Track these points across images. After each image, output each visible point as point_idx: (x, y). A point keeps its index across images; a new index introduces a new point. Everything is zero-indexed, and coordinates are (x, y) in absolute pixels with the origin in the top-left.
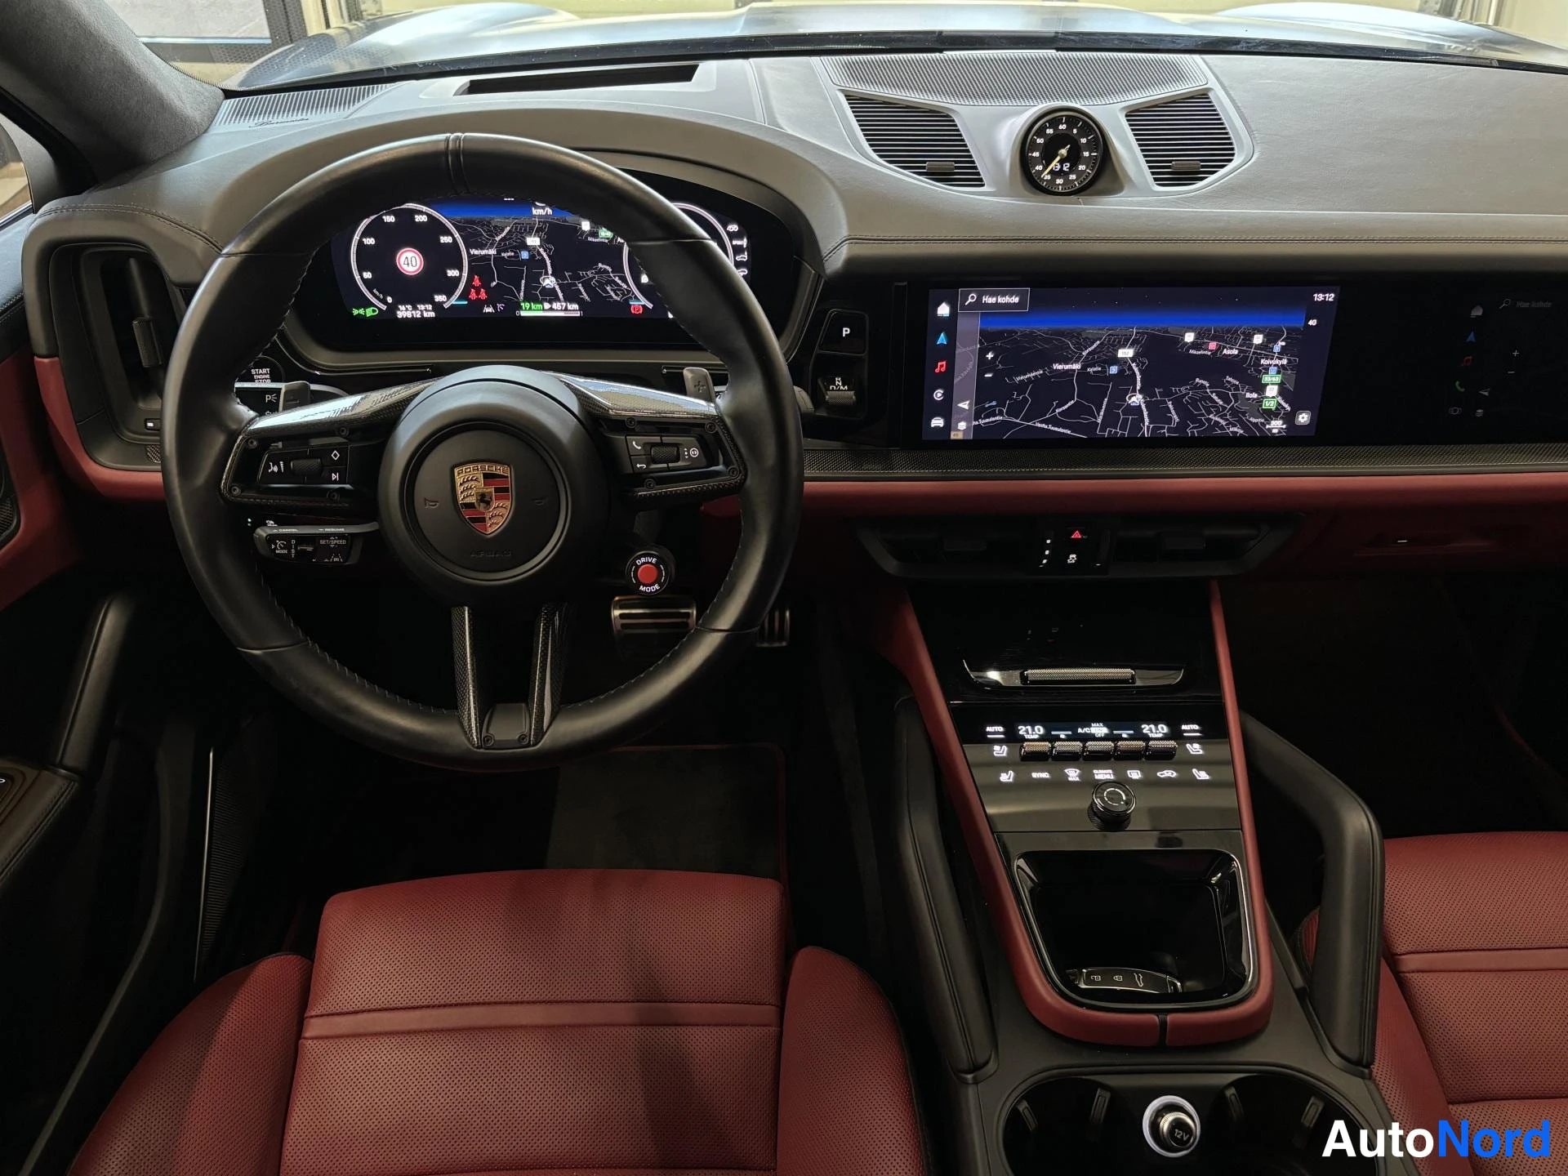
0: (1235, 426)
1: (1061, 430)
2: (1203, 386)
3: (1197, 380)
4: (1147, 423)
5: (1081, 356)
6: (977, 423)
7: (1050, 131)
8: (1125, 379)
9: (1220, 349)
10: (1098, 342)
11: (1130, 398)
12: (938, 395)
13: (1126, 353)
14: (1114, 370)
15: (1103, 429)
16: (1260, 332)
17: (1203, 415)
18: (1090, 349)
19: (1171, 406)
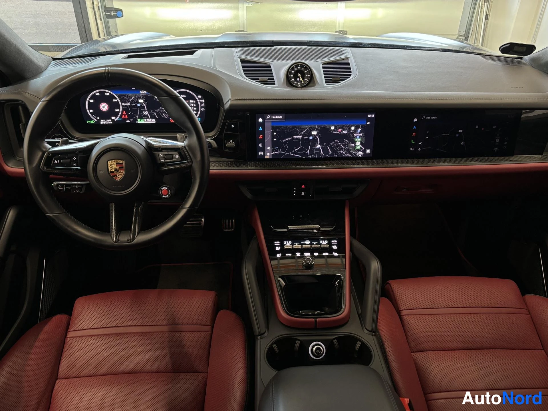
0: (348, 154)
1: (297, 156)
2: (337, 142)
3: (336, 140)
4: (322, 153)
5: (301, 134)
6: (273, 153)
7: (296, 69)
8: (315, 141)
9: (342, 131)
10: (306, 130)
11: (317, 146)
12: (261, 145)
13: (314, 133)
14: (311, 138)
15: (309, 155)
16: (353, 126)
17: (338, 151)
18: (304, 132)
19: (329, 148)
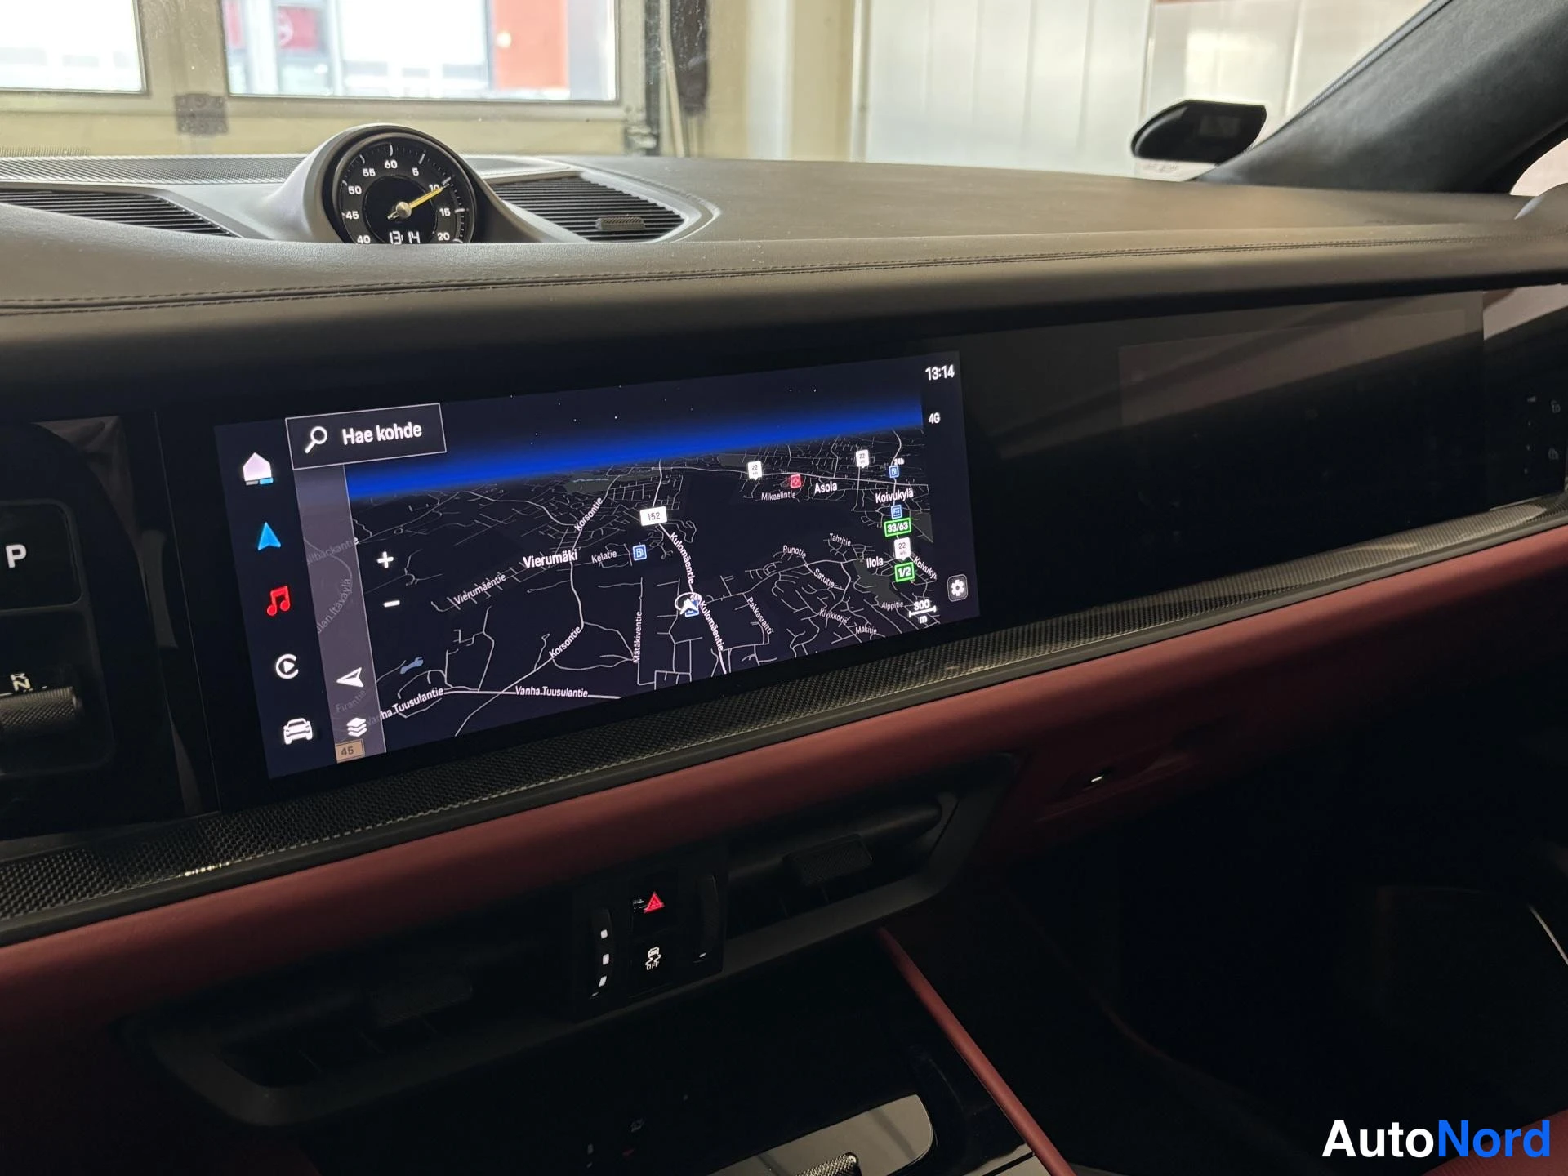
0: (861, 623)
1: (570, 693)
2: (796, 560)
3: (785, 549)
4: (720, 648)
5: (572, 534)
6: (390, 713)
8: (664, 565)
9: (808, 484)
10: (599, 501)
11: (681, 604)
12: (286, 667)
13: (654, 516)
14: (640, 552)
15: (646, 676)
16: (862, 446)
17: (808, 613)
18: (588, 517)
19: (753, 607)
